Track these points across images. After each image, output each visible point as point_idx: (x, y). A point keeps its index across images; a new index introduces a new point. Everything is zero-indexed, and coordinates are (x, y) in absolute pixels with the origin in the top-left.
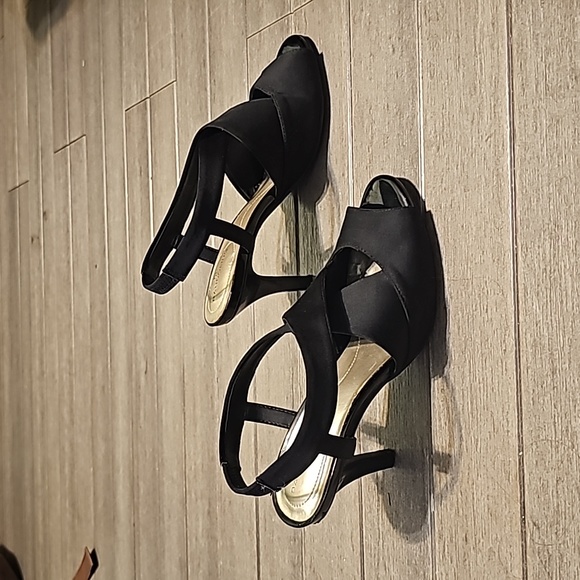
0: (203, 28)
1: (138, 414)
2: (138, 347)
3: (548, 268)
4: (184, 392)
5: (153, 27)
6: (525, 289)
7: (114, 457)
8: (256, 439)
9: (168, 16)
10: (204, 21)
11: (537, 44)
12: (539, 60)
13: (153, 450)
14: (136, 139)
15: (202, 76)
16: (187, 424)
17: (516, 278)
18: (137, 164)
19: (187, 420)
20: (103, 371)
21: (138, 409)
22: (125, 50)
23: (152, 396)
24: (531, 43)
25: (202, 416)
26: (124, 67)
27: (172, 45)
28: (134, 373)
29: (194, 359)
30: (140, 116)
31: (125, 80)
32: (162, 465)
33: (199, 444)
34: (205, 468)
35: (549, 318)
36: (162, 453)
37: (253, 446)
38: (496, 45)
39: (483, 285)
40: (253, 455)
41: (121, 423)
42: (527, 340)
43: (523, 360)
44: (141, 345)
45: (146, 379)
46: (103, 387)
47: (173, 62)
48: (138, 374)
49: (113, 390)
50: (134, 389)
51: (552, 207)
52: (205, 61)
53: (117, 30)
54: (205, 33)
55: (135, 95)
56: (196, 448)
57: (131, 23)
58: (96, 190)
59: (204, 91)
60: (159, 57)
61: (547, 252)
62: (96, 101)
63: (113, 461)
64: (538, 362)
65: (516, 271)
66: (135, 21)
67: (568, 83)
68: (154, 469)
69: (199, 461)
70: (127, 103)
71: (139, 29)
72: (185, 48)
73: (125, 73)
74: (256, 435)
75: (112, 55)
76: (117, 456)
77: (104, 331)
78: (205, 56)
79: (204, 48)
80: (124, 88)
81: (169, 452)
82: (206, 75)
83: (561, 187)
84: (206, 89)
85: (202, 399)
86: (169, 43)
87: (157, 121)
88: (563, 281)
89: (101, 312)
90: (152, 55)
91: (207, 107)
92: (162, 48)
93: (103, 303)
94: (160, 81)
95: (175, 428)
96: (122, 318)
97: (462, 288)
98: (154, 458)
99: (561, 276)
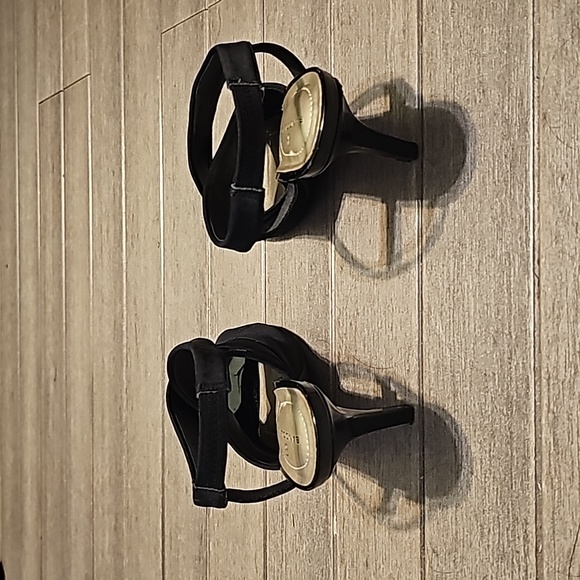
0: (118, 20)
1: (47, 423)
2: (48, 353)
3: (452, 288)
4: (92, 401)
5: (68, 17)
6: (429, 307)
7: (22, 466)
8: (163, 454)
9: (83, 6)
10: (119, 13)
11: (447, 54)
12: (448, 71)
13: (61, 461)
14: (49, 134)
15: (116, 70)
16: (96, 435)
17: (421, 296)
18: (49, 160)
19: (96, 431)
20: (13, 377)
21: (47, 418)
22: (40, 40)
23: (61, 405)
24: (440, 53)
25: (110, 428)
26: (38, 58)
27: (86, 37)
28: (43, 380)
29: (103, 368)
30: (54, 109)
31: (38, 71)
32: (69, 477)
33: (107, 456)
34: (113, 482)
35: (452, 339)
36: (71, 465)
37: (160, 461)
38: (406, 53)
39: (389, 301)
40: (161, 470)
41: (30, 432)
42: (430, 360)
43: (426, 381)
44: (50, 351)
45: (55, 386)
46: (12, 394)
47: (87, 54)
48: (47, 381)
49: (22, 396)
50: (43, 397)
51: (456, 225)
52: (119, 55)
53: (31, 18)
54: (119, 26)
55: (49, 89)
56: (103, 461)
57: (46, 11)
58: (8, 186)
59: (117, 87)
60: (73, 49)
61: (451, 272)
62: (10, 92)
63: (21, 470)
64: (440, 383)
65: (421, 288)
66: (50, 9)
67: (475, 96)
68: (62, 481)
69: (106, 475)
70: (41, 95)
71: (54, 17)
72: (99, 41)
73: (39, 64)
74: (163, 450)
75: (27, 45)
76: (25, 466)
77: (14, 334)
78: (120, 49)
79: (118, 42)
80: (38, 79)
81: (77, 463)
82: (120, 69)
83: (466, 203)
84: (120, 85)
85: (110, 410)
86: (83, 35)
87: (70, 116)
88: (466, 301)
89: (11, 314)
90: (67, 46)
91: (120, 104)
92: (76, 39)
93: (14, 305)
94: (74, 74)
95: (82, 439)
96: (32, 322)
97: (369, 304)
98: (62, 471)
99: (464, 297)
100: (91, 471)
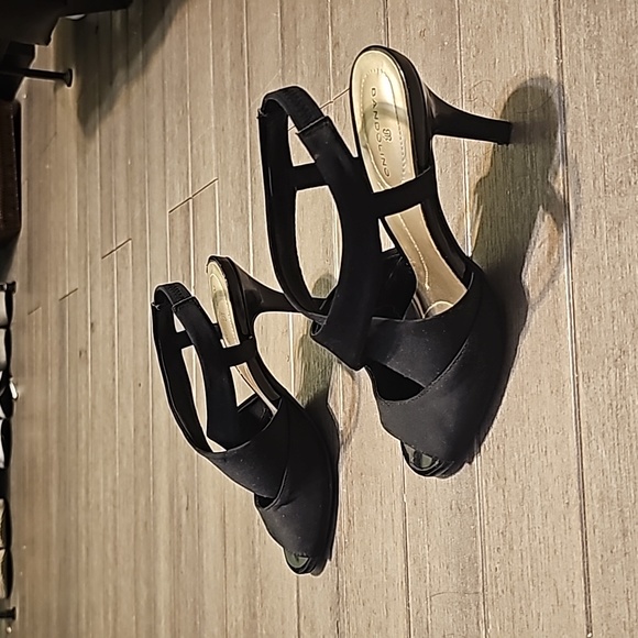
0: (244, 120)
1: (179, 557)
2: (180, 478)
3: (614, 403)
4: (225, 533)
5: (195, 121)
6: (589, 428)
7: (155, 605)
8: (298, 596)
9: (209, 108)
10: (245, 113)
11: (593, 131)
12: (596, 150)
13: (195, 599)
14: (179, 244)
15: (243, 174)
16: (228, 572)
17: (578, 413)
18: (180, 271)
19: (229, 568)
20: (146, 505)
21: (180, 551)
22: (169, 146)
23: (194, 537)
24: (586, 131)
25: (243, 564)
26: (167, 165)
27: (213, 140)
28: (175, 509)
29: (235, 496)
30: (183, 218)
31: (168, 179)
32: (203, 618)
33: (240, 597)
34: (247, 626)
35: (617, 465)
36: (204, 605)
37: (295, 604)
38: (547, 133)
39: (541, 421)
40: (296, 614)
41: (163, 567)
42: (593, 491)
43: (589, 517)
44: (182, 477)
45: (187, 516)
46: (146, 524)
47: (214, 158)
48: (179, 510)
49: (155, 527)
50: (176, 528)
51: (616, 328)
52: (245, 156)
53: (161, 122)
54: (245, 127)
55: (178, 195)
56: (237, 602)
57: (175, 116)
58: (141, 300)
59: (243, 191)
60: (201, 153)
61: (613, 384)
62: (141, 202)
63: (155, 608)
64: (607, 519)
65: (578, 405)
66: (178, 114)
67: (629, 178)
68: (195, 623)
69: (240, 618)
70: (171, 204)
71: (182, 122)
72: (226, 143)
73: (168, 172)
74: (298, 591)
75: (157, 151)
76: (159, 604)
77: (147, 460)
78: (246, 151)
79: (245, 143)
80: (168, 187)
81: (210, 605)
82: (246, 172)
83: (626, 303)
84: (247, 188)
85: (242, 543)
86: (210, 138)
87: (199, 224)
88: (632, 420)
89: (144, 437)
90: (195, 151)
91: (247, 208)
92: (203, 143)
93: (147, 426)
94: (202, 180)
95: (215, 576)
96: (164, 444)
97: (517, 423)
98: (195, 611)
99: (629, 414)
100: (224, 612)
